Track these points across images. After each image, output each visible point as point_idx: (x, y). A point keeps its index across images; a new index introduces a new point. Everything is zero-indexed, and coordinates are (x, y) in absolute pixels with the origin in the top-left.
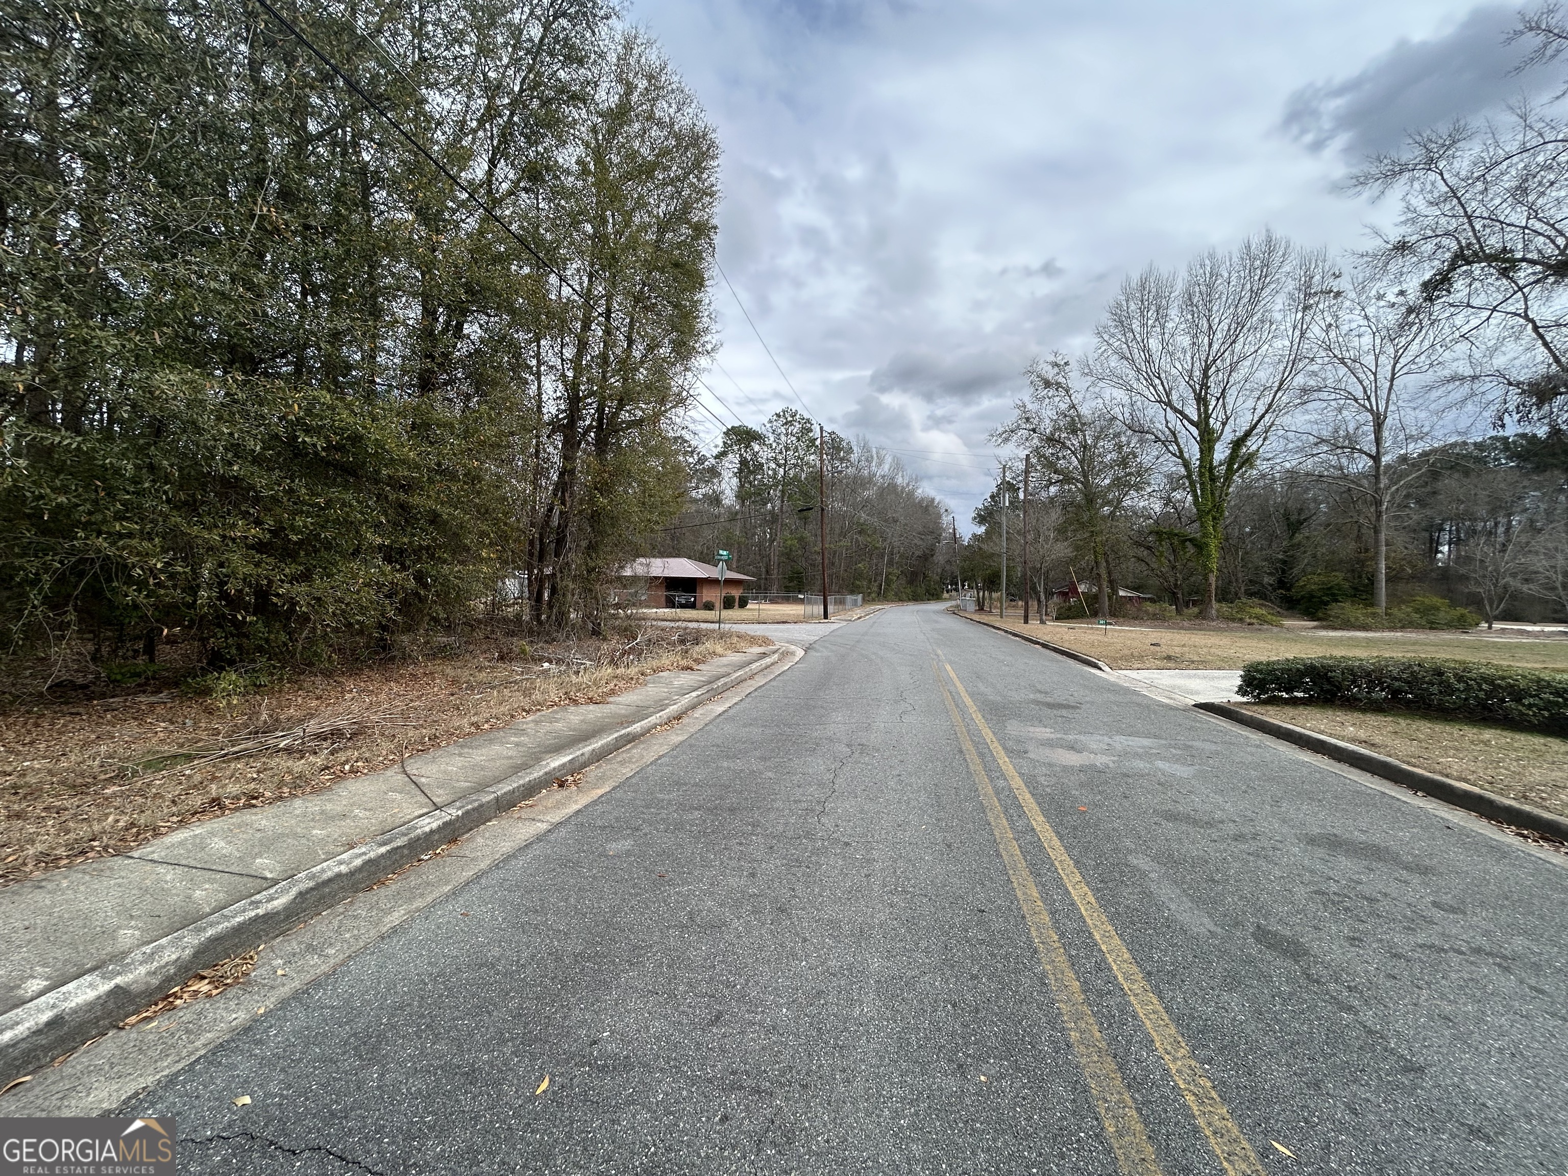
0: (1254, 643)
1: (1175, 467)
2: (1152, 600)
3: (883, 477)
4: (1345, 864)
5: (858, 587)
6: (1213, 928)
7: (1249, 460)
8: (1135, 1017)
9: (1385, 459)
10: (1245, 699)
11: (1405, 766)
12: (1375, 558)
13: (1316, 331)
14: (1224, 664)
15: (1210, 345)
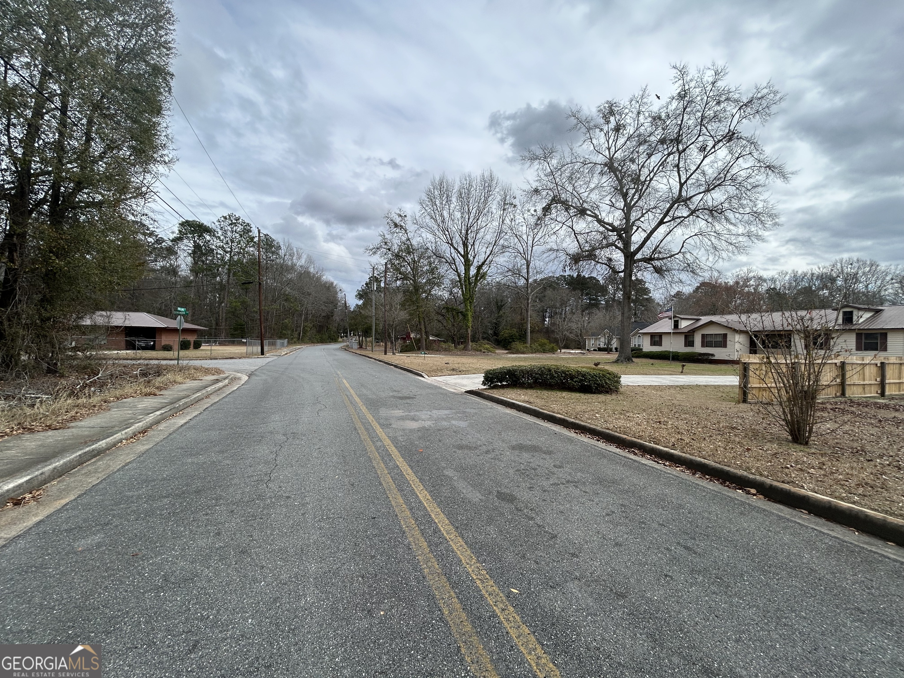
0: (486, 361)
1: (453, 275)
2: (444, 342)
3: (301, 266)
4: (526, 455)
5: (285, 334)
6: (481, 497)
7: (484, 276)
8: (453, 552)
9: (530, 280)
10: (485, 387)
11: (541, 410)
12: (526, 323)
13: (507, 221)
14: (475, 371)
15: (469, 219)
